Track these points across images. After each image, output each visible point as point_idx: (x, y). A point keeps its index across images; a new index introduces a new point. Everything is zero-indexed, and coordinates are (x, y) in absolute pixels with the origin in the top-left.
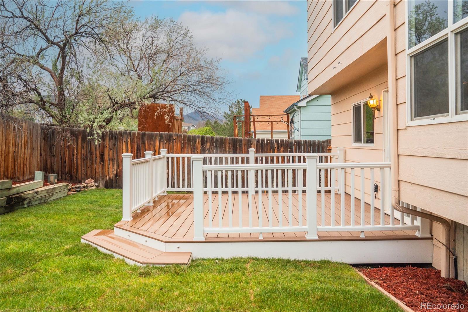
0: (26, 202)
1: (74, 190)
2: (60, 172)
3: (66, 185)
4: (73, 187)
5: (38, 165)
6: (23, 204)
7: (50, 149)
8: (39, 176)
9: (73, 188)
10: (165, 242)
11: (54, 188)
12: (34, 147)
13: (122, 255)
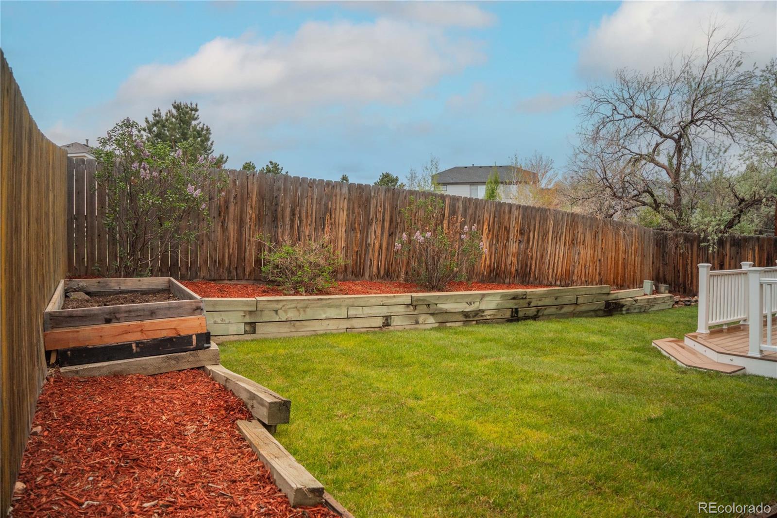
0: (624, 309)
1: (683, 304)
2: (673, 283)
3: (671, 297)
4: (682, 299)
5: (650, 273)
6: (621, 311)
7: (663, 256)
8: (648, 285)
9: (682, 301)
10: (718, 352)
11: (655, 298)
12: (645, 254)
13: (676, 358)
